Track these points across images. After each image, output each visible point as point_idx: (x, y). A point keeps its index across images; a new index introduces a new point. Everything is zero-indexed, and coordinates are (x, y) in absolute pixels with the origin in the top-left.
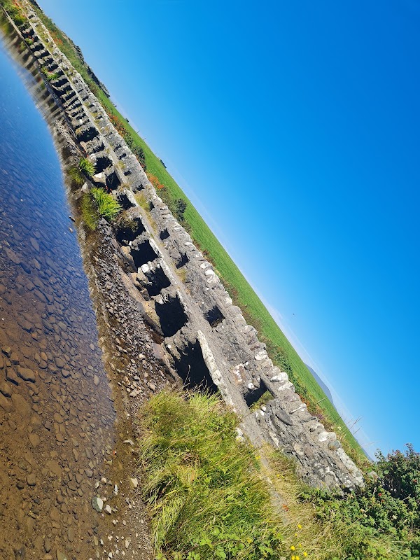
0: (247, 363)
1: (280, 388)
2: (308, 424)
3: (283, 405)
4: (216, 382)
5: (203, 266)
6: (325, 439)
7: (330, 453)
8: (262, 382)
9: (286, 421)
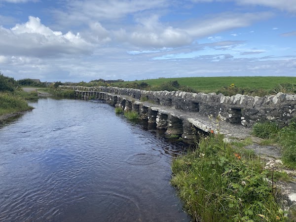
0: (221, 109)
1: (241, 103)
2: (265, 103)
3: (248, 107)
4: (206, 131)
5: (177, 95)
6: (277, 100)
7: (284, 103)
8: (233, 109)
9: (255, 112)
